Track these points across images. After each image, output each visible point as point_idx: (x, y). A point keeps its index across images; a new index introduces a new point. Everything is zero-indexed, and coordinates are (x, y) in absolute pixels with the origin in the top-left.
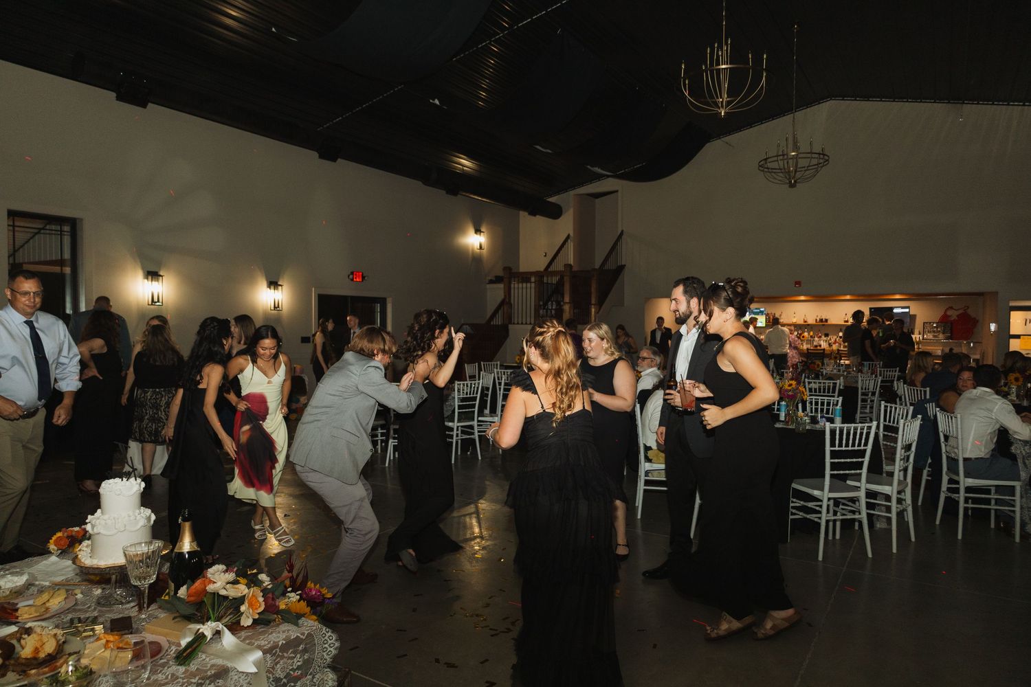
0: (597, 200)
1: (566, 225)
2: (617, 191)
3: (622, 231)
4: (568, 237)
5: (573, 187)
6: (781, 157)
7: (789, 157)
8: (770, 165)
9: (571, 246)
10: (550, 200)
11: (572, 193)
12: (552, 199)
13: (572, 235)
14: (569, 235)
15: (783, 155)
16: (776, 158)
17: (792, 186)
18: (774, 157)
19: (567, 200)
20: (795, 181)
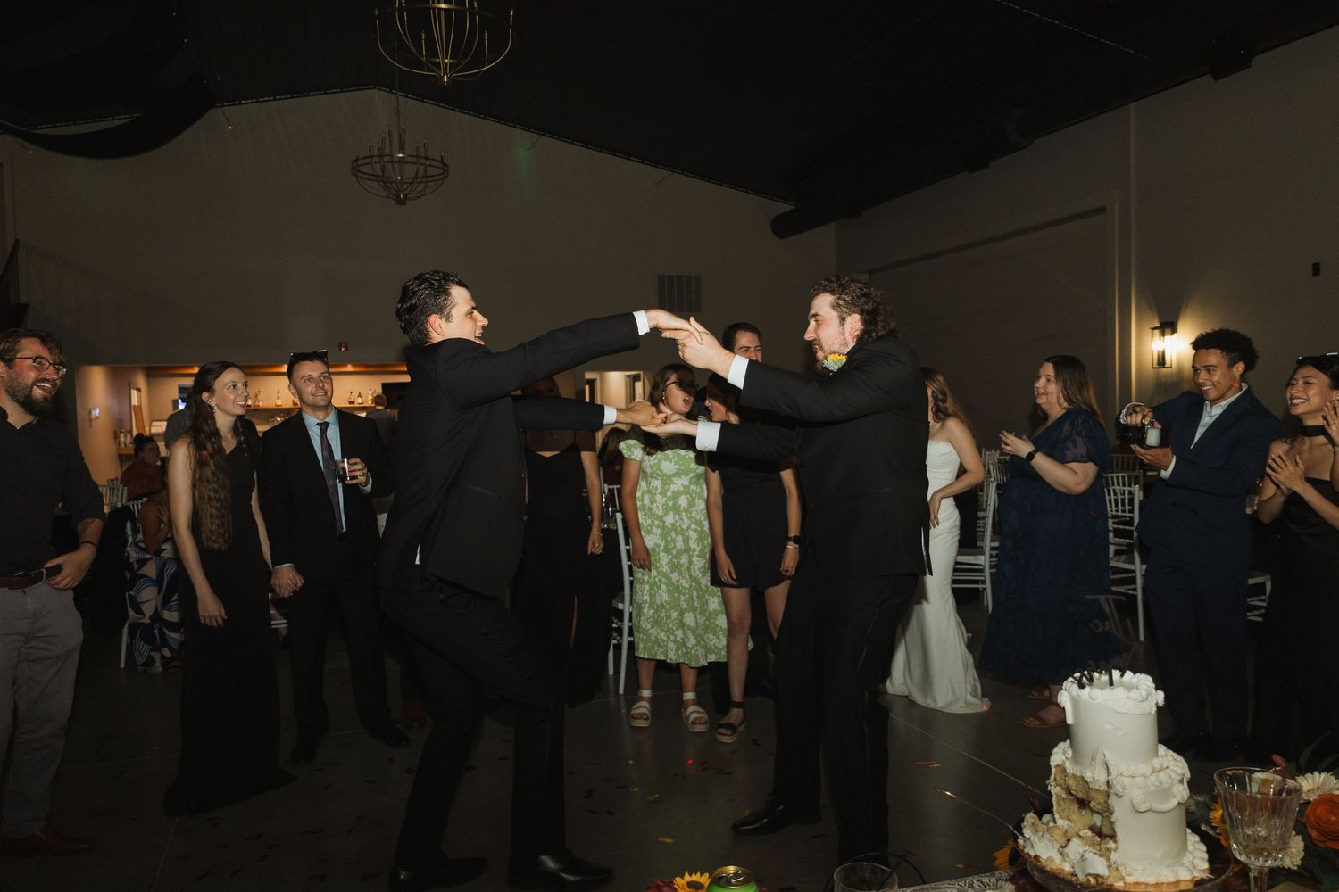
6: (378, 159)
7: (395, 160)
8: (367, 169)
15: (381, 156)
16: (368, 160)
17: (402, 202)
18: (367, 157)
20: (405, 196)
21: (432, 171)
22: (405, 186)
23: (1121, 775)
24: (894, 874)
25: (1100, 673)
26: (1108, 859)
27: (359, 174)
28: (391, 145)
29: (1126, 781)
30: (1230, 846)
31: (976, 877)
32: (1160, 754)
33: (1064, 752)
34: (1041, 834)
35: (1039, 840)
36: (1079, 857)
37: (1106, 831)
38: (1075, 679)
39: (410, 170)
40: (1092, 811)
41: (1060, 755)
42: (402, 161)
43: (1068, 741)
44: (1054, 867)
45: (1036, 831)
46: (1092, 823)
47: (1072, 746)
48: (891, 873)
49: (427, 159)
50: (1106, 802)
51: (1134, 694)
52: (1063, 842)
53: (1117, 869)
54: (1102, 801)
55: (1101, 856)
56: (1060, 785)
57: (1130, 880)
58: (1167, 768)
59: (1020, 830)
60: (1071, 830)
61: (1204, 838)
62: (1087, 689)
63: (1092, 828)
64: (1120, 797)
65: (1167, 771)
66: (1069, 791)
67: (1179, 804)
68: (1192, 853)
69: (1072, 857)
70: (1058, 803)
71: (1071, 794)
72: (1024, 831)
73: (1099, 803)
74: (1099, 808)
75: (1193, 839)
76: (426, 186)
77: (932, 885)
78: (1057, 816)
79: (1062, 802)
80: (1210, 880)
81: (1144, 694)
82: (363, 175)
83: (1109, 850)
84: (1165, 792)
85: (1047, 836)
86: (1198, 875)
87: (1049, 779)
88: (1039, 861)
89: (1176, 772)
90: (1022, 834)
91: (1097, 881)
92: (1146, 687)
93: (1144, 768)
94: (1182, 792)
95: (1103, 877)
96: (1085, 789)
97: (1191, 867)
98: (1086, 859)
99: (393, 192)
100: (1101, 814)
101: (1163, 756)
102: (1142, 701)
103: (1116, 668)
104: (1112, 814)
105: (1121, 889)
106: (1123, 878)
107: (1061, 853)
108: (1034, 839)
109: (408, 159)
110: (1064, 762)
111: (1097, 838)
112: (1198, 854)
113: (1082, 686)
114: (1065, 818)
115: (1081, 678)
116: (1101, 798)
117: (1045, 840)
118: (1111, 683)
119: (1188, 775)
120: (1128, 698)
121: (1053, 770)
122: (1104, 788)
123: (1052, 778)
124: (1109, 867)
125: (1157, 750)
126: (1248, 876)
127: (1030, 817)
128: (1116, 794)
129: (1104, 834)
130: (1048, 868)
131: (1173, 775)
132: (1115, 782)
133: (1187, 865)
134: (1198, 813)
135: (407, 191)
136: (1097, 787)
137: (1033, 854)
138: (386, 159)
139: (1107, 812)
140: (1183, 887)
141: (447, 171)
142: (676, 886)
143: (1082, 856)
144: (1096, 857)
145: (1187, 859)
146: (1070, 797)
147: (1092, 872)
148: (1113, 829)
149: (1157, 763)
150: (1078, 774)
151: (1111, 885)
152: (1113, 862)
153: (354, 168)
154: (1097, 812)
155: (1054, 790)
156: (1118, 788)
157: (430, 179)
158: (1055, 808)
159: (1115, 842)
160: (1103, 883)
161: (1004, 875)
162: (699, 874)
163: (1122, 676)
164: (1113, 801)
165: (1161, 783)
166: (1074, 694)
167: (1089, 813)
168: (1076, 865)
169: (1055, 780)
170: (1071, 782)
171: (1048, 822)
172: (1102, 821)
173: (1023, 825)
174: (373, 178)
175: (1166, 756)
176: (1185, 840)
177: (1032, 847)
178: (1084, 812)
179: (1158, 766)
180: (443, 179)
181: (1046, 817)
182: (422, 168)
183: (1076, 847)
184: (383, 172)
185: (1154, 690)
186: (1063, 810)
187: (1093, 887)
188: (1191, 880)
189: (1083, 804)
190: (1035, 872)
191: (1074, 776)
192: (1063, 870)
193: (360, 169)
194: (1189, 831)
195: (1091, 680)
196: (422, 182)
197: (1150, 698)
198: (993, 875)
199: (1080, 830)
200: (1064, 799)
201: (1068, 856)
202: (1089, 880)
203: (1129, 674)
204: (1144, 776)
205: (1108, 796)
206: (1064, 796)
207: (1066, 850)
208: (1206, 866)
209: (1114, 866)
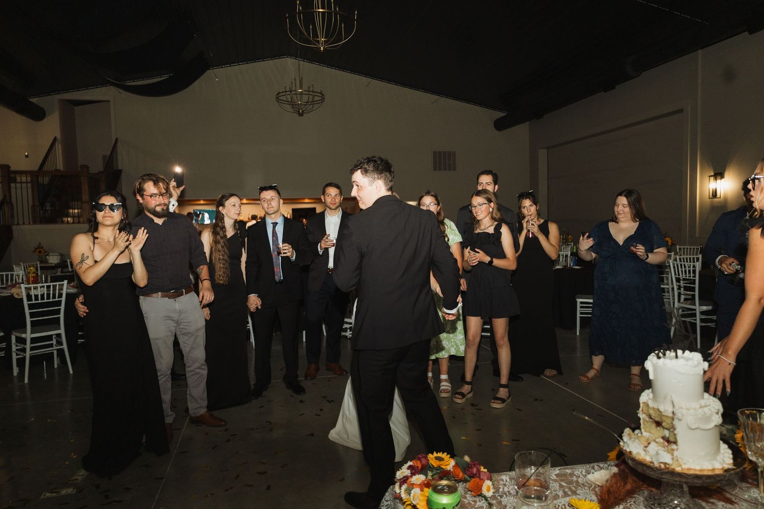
0: (76, 108)
1: (51, 127)
2: (109, 101)
3: (117, 139)
4: (55, 139)
5: (57, 91)
6: (289, 93)
7: (297, 93)
8: (284, 98)
9: (59, 148)
10: (31, 100)
11: (57, 97)
12: (34, 100)
13: (59, 137)
14: (55, 138)
15: (291, 91)
16: (284, 94)
17: (301, 115)
18: (284, 92)
19: (51, 102)
20: (303, 112)
21: (316, 98)
22: (303, 106)
23: (681, 408)
24: (549, 458)
25: (670, 351)
26: (673, 455)
27: (280, 101)
28: (296, 85)
29: (684, 411)
30: (746, 453)
31: (596, 464)
32: (705, 397)
33: (648, 395)
34: (633, 439)
35: (632, 443)
36: (655, 452)
37: (672, 439)
38: (655, 354)
39: (305, 98)
40: (664, 428)
41: (645, 397)
42: (301, 94)
43: (650, 390)
44: (640, 458)
45: (631, 438)
46: (663, 435)
47: (652, 392)
48: (547, 458)
49: (313, 92)
50: (672, 423)
51: (690, 363)
52: (646, 445)
53: (677, 460)
54: (670, 422)
55: (668, 452)
56: (645, 413)
57: (685, 467)
58: (709, 405)
59: (621, 437)
60: (650, 438)
61: (731, 447)
62: (662, 359)
63: (663, 438)
64: (680, 420)
65: (709, 407)
66: (650, 417)
67: (716, 426)
68: (723, 454)
69: (651, 452)
70: (644, 423)
71: (652, 418)
72: (624, 438)
73: (668, 424)
74: (667, 426)
75: (724, 447)
76: (313, 106)
77: (571, 466)
78: (643, 430)
79: (646, 423)
80: (733, 469)
81: (696, 363)
82: (281, 101)
83: (673, 450)
84: (707, 419)
85: (637, 441)
86: (726, 467)
87: (639, 410)
88: (632, 454)
89: (714, 408)
90: (622, 440)
91: (665, 466)
92: (697, 359)
93: (696, 405)
94: (718, 419)
95: (668, 464)
96: (660, 415)
97: (722, 462)
98: (659, 454)
99: (297, 110)
100: (669, 430)
101: (706, 399)
102: (695, 367)
103: (680, 349)
104: (675, 430)
105: (680, 471)
106: (681, 466)
107: (645, 450)
108: (630, 442)
109: (304, 92)
110: (648, 401)
111: (666, 443)
112: (727, 455)
113: (659, 358)
114: (648, 431)
115: (658, 353)
116: (669, 421)
117: (635, 443)
118: (677, 357)
119: (722, 410)
120: (686, 365)
121: (641, 405)
122: (671, 415)
123: (641, 409)
124: (673, 459)
125: (703, 396)
126: (757, 471)
127: (627, 431)
128: (678, 419)
129: (670, 441)
130: (637, 458)
131: (713, 410)
132: (677, 412)
133: (720, 460)
134: (728, 435)
135: (304, 109)
136: (667, 414)
137: (628, 450)
138: (293, 93)
139: (672, 428)
140: (717, 472)
141: (324, 98)
142: (429, 459)
143: (657, 452)
144: (665, 453)
145: (720, 457)
146: (651, 420)
147: (663, 461)
148: (676, 438)
149: (703, 402)
150: (656, 407)
151: (674, 469)
152: (675, 456)
153: (277, 98)
154: (667, 429)
155: (642, 416)
156: (679, 415)
157: (315, 103)
158: (642, 426)
159: (677, 445)
160: (669, 468)
161: (613, 463)
162: (441, 453)
163: (683, 353)
164: (676, 422)
165: (705, 413)
166: (654, 362)
167: (662, 429)
168: (653, 457)
169: (642, 410)
170: (651, 412)
171: (638, 434)
172: (669, 433)
173: (623, 435)
174: (287, 103)
175: (709, 399)
176: (719, 447)
177: (628, 446)
178: (659, 428)
179: (703, 404)
180: (322, 102)
181: (637, 431)
182: (311, 97)
183: (653, 447)
184: (292, 100)
185: (702, 361)
186: (647, 427)
187: (663, 469)
188: (722, 469)
189: (658, 424)
190: (630, 461)
191: (653, 408)
192: (645, 460)
193: (280, 98)
194: (721, 442)
195: (664, 355)
196: (311, 104)
197: (699, 365)
198: (606, 463)
199: (656, 438)
200: (647, 422)
201: (649, 452)
202: (660, 466)
203: (687, 352)
204: (695, 409)
205: (673, 419)
206: (647, 419)
207: (647, 449)
208: (731, 461)
209: (676, 459)
